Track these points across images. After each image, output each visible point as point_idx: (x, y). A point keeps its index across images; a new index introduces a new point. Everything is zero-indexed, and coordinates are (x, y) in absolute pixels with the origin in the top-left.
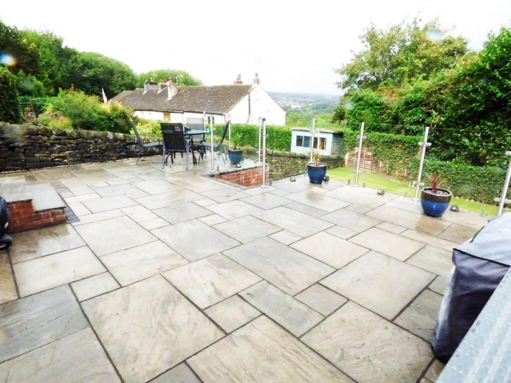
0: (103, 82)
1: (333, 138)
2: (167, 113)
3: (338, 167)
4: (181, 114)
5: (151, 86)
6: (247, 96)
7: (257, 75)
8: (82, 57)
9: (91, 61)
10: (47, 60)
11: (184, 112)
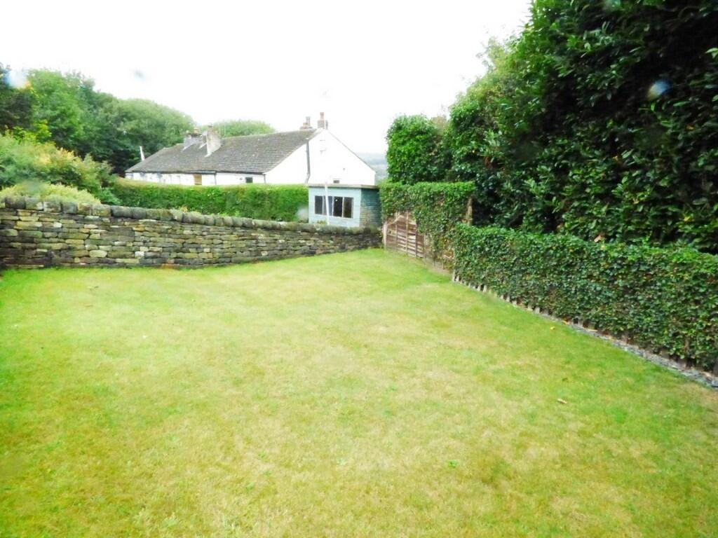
0: (149, 138)
1: (362, 199)
2: (198, 174)
3: (366, 247)
4: (213, 176)
5: (194, 139)
6: (304, 146)
7: (322, 114)
8: (120, 105)
9: (134, 110)
10: (63, 108)
11: (217, 172)
